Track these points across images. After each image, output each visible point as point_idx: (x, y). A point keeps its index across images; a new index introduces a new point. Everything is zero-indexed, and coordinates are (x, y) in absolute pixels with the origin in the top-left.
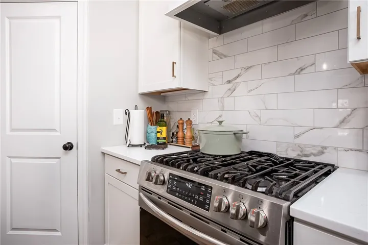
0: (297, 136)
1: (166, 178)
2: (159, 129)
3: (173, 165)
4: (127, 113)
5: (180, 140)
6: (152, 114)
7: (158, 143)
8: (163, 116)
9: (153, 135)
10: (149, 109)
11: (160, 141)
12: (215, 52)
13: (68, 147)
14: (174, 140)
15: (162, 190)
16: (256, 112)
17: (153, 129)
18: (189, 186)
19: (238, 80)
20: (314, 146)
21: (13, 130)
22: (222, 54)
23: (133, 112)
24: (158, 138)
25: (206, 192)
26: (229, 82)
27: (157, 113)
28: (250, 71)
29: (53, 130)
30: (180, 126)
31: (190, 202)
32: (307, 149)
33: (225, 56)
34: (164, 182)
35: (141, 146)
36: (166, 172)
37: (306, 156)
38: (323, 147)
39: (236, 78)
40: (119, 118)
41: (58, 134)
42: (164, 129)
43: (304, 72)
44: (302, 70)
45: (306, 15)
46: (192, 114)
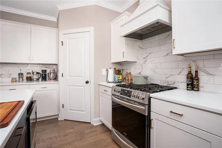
0: (166, 78)
1: (120, 91)
2: (119, 76)
3: (122, 87)
4: (107, 70)
5: (127, 80)
6: (116, 71)
7: (118, 81)
8: (120, 71)
9: (117, 79)
10: (115, 69)
11: (119, 81)
12: (139, 47)
13: (87, 82)
14: (125, 80)
15: (118, 94)
16: (154, 69)
17: (117, 76)
18: (126, 91)
19: (147, 58)
20: (172, 81)
21: (69, 76)
22: (142, 48)
23: (109, 70)
24: (118, 80)
25: (130, 93)
26: (144, 58)
27: (118, 70)
28: (151, 54)
29: (82, 76)
30: (127, 75)
31: (125, 96)
32: (170, 82)
33: (143, 49)
34: (119, 92)
35: (112, 82)
36: (120, 88)
37: (169, 85)
38: (174, 82)
39: (146, 57)
40: (104, 72)
41: (84, 78)
42: (121, 76)
43: (168, 55)
44: (168, 54)
45: (169, 35)
46: (132, 70)
